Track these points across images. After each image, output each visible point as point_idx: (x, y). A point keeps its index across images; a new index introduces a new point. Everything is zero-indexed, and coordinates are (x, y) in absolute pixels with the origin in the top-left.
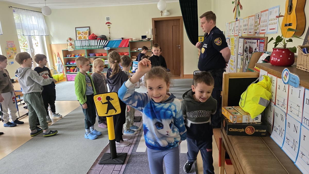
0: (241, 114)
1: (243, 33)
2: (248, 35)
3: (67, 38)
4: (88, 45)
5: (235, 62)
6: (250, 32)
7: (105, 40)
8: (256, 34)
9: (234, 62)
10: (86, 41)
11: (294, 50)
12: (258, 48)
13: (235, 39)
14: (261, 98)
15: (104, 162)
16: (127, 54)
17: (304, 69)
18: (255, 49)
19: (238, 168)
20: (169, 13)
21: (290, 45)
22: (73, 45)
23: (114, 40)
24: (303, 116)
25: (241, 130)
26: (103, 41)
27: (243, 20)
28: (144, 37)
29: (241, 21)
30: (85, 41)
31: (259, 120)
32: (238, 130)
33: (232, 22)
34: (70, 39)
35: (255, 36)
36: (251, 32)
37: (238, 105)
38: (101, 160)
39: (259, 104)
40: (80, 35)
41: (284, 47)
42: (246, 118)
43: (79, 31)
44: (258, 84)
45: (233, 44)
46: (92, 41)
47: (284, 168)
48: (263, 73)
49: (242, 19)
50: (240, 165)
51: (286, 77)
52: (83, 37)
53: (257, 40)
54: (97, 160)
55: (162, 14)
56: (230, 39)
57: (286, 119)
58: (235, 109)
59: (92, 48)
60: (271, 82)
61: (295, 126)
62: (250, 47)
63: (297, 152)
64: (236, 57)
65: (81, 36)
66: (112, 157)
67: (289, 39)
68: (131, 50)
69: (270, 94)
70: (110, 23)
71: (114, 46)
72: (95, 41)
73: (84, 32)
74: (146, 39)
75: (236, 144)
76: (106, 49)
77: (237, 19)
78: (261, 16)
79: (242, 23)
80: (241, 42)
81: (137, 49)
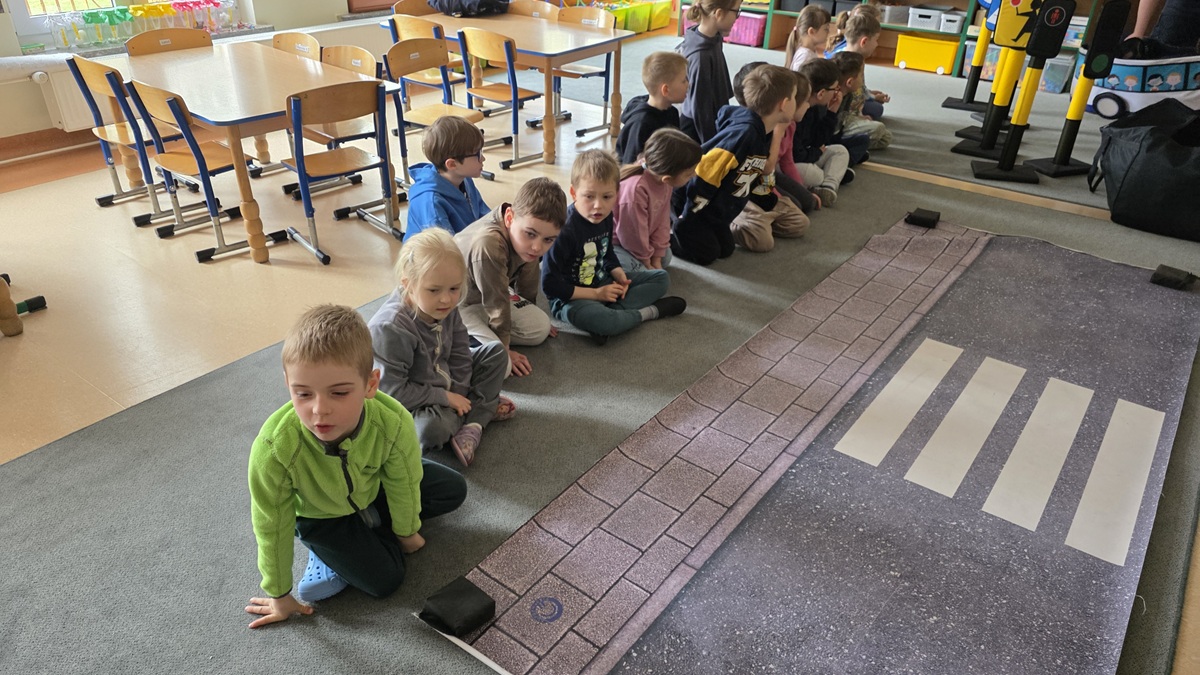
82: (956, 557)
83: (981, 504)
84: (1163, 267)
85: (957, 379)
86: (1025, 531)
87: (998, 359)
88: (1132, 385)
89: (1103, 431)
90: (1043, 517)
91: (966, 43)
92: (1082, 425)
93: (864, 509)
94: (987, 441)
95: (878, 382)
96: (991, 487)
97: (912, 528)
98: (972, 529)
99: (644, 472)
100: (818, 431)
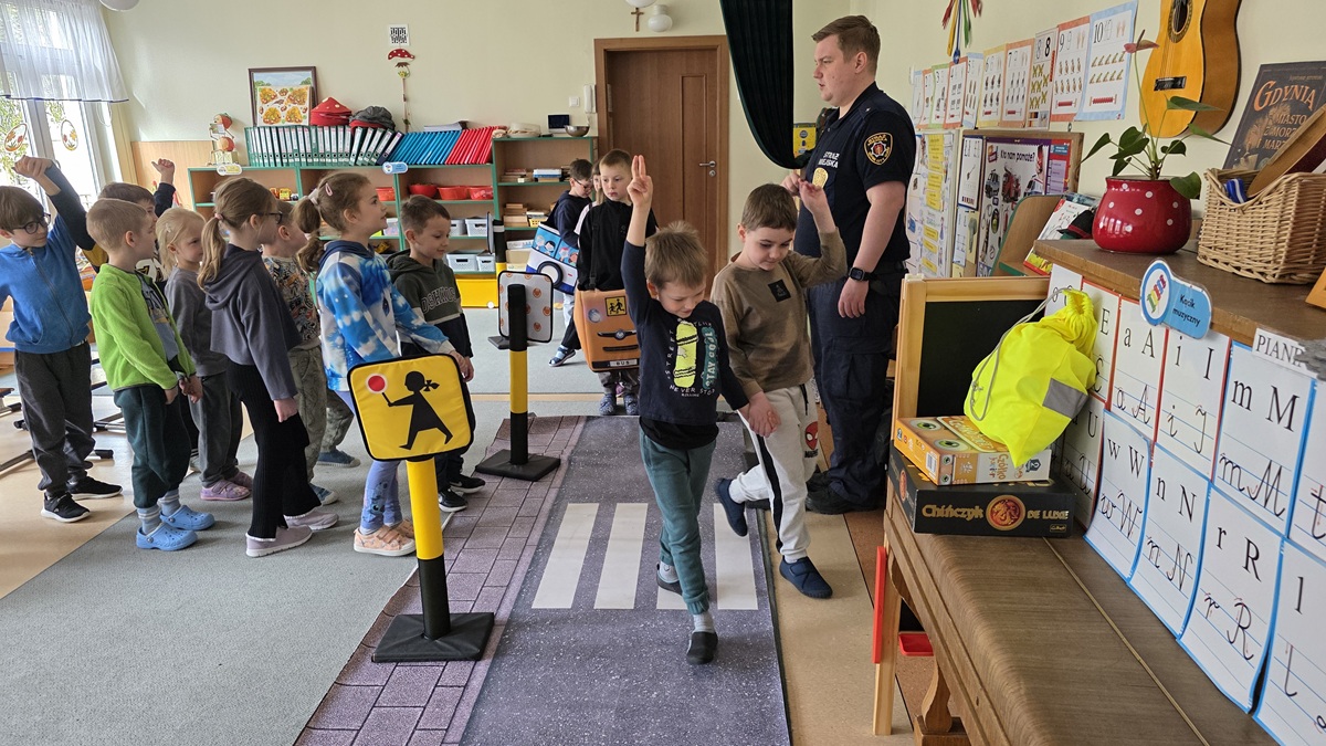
0: (973, 448)
1: (981, 113)
2: (1002, 123)
3: (214, 115)
4: (309, 150)
5: (945, 235)
6: (1009, 113)
7: (386, 129)
8: (1036, 122)
9: (942, 237)
10: (300, 133)
11: (1192, 186)
12: (1041, 178)
13: (948, 139)
14: (1054, 382)
15: (396, 653)
16: (483, 192)
17: (1227, 264)
18: (1031, 182)
19: (956, 662)
20: (668, 20)
21: (1173, 168)
22: (239, 147)
23: (427, 130)
24: (1220, 452)
25: (969, 510)
26: (379, 134)
27: (982, 62)
28: (558, 121)
29: (976, 63)
30: (293, 132)
31: (1043, 473)
32: (960, 513)
33: (937, 67)
34: (227, 122)
35: (1031, 129)
36: (1014, 112)
37: (961, 413)
38: (380, 646)
39: (1044, 405)
40: (272, 105)
41: (1152, 176)
42: (993, 464)
43: (268, 85)
44: (1044, 327)
45: (939, 160)
46: (326, 132)
47: (1139, 658)
48: (1062, 278)
49: (977, 56)
50: (966, 651)
51: (1159, 295)
52: (283, 115)
53: (1036, 147)
54: (365, 645)
55: (637, 23)
56: (926, 140)
57: (1151, 464)
58: (946, 428)
59: (325, 164)
60: (1096, 319)
61: (1184, 492)
62: (1008, 175)
63: (1190, 596)
64: (947, 214)
65: (275, 110)
66: (428, 632)
67: (1173, 143)
68: (500, 179)
69: (1089, 366)
70: (406, 53)
71: (424, 159)
72: (341, 133)
73: (289, 93)
74: (568, 132)
75: (950, 569)
76: (391, 169)
77: (957, 53)
78: (1060, 46)
79: (977, 74)
80: (972, 155)
81: (528, 171)
83: (654, 606)
85: (603, 525)
87: (626, 502)
89: (713, 528)
95: (545, 548)
98: (656, 624)
100: (514, 600)
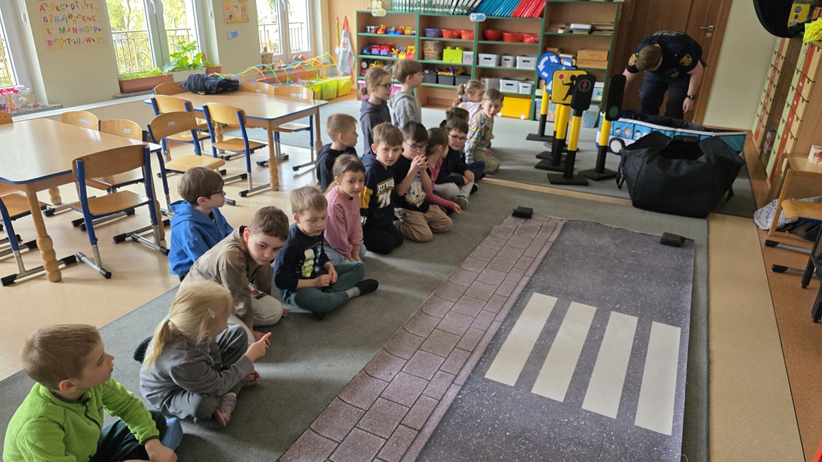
4: (426, 2)
16: (532, 38)
59: (434, 12)
68: (546, 29)
71: (497, 12)
76: (475, 18)
81: (567, 25)
82: (570, 444)
83: (581, 404)
84: (666, 234)
85: (556, 317)
86: (610, 419)
87: (579, 302)
88: (659, 312)
89: (647, 344)
90: (619, 408)
91: (536, 100)
92: (634, 342)
93: (509, 418)
94: (579, 359)
95: (508, 326)
96: (586, 391)
97: (540, 428)
98: (578, 423)
99: (358, 412)
100: (473, 365)
